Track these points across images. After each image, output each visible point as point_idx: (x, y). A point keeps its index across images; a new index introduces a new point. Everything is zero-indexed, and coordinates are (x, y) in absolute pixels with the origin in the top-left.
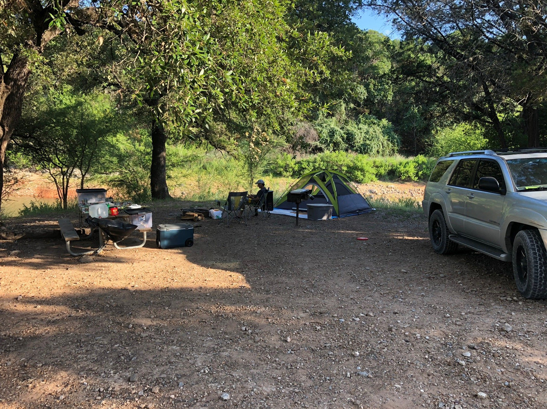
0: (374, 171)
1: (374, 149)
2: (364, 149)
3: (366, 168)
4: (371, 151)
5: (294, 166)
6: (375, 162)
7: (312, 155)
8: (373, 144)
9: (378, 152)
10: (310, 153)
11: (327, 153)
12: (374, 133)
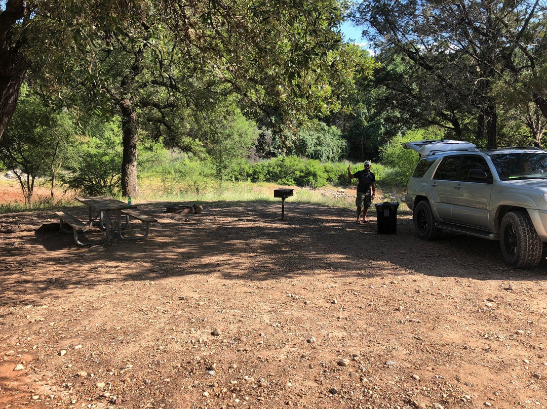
0: (325, 175)
1: (324, 155)
2: (315, 154)
3: (318, 173)
4: (321, 156)
5: (249, 170)
6: (325, 168)
7: (265, 160)
8: (323, 150)
9: (328, 158)
10: (264, 157)
11: (281, 158)
12: (324, 140)
